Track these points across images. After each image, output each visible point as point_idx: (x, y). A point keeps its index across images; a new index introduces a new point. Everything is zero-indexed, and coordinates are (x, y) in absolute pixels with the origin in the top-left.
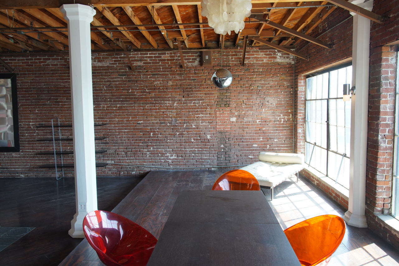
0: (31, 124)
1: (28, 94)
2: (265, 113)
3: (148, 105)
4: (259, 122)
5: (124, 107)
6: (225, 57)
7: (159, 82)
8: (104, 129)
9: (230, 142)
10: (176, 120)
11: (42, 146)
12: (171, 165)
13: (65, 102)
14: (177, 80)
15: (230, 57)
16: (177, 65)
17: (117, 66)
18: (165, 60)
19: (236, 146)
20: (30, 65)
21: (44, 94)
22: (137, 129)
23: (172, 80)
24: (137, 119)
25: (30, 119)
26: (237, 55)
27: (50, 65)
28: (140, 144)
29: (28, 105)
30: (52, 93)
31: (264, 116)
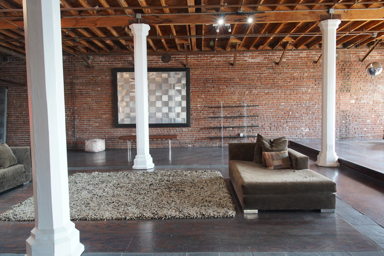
0: (198, 106)
1: (197, 83)
2: (376, 96)
3: (289, 91)
4: (372, 103)
5: (270, 93)
6: (348, 55)
7: (297, 74)
8: (254, 110)
9: (350, 119)
10: (309, 103)
11: (206, 123)
12: (305, 136)
13: (225, 89)
14: (311, 72)
16: (311, 61)
17: (266, 62)
18: (302, 57)
19: (355, 122)
20: (199, 62)
21: (209, 83)
22: (280, 109)
23: (307, 73)
24: (280, 101)
25: (198, 102)
26: (356, 54)
27: (215, 61)
28: (282, 121)
29: (196, 91)
30: (215, 83)
31: (375, 99)
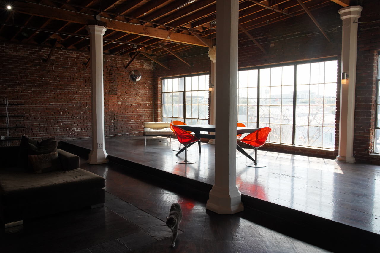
2: (138, 99)
3: (59, 90)
4: (135, 105)
5: (38, 91)
7: (67, 74)
8: (19, 109)
9: (117, 119)
10: (80, 103)
12: (77, 136)
14: (81, 73)
15: (117, 62)
16: (81, 62)
17: (32, 58)
18: (72, 57)
22: (49, 109)
23: (77, 73)
24: (49, 101)
28: (52, 121)
31: (137, 101)
